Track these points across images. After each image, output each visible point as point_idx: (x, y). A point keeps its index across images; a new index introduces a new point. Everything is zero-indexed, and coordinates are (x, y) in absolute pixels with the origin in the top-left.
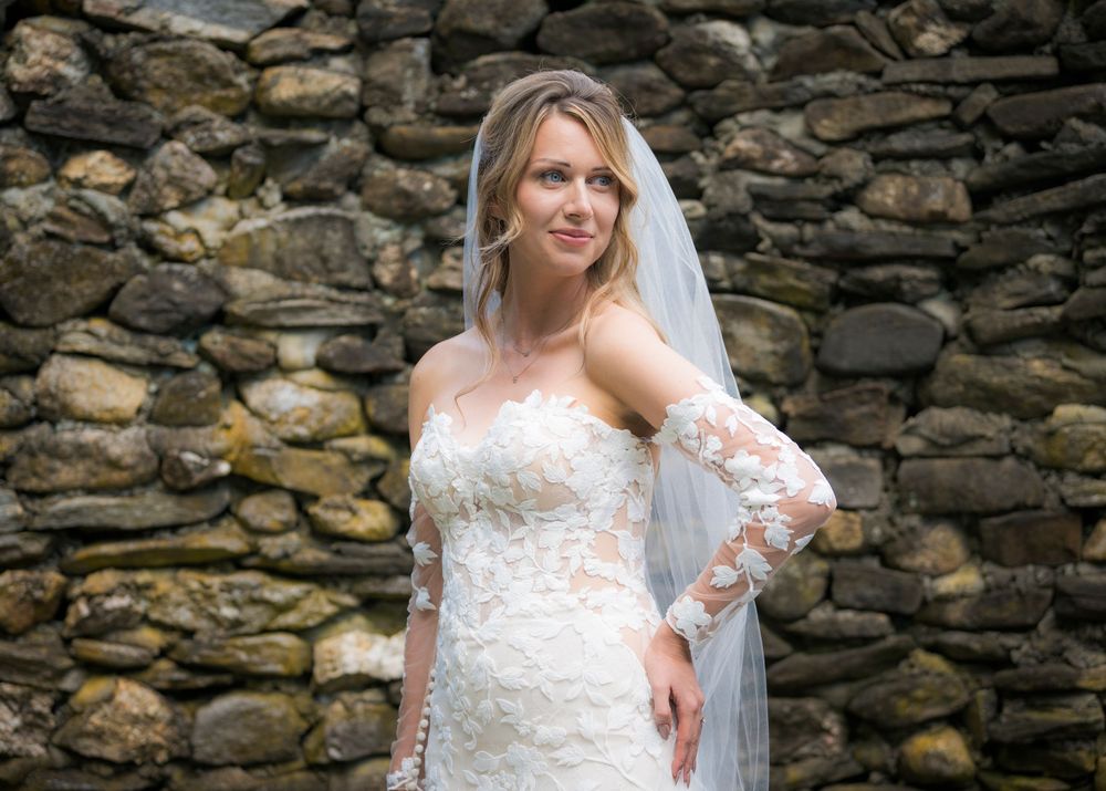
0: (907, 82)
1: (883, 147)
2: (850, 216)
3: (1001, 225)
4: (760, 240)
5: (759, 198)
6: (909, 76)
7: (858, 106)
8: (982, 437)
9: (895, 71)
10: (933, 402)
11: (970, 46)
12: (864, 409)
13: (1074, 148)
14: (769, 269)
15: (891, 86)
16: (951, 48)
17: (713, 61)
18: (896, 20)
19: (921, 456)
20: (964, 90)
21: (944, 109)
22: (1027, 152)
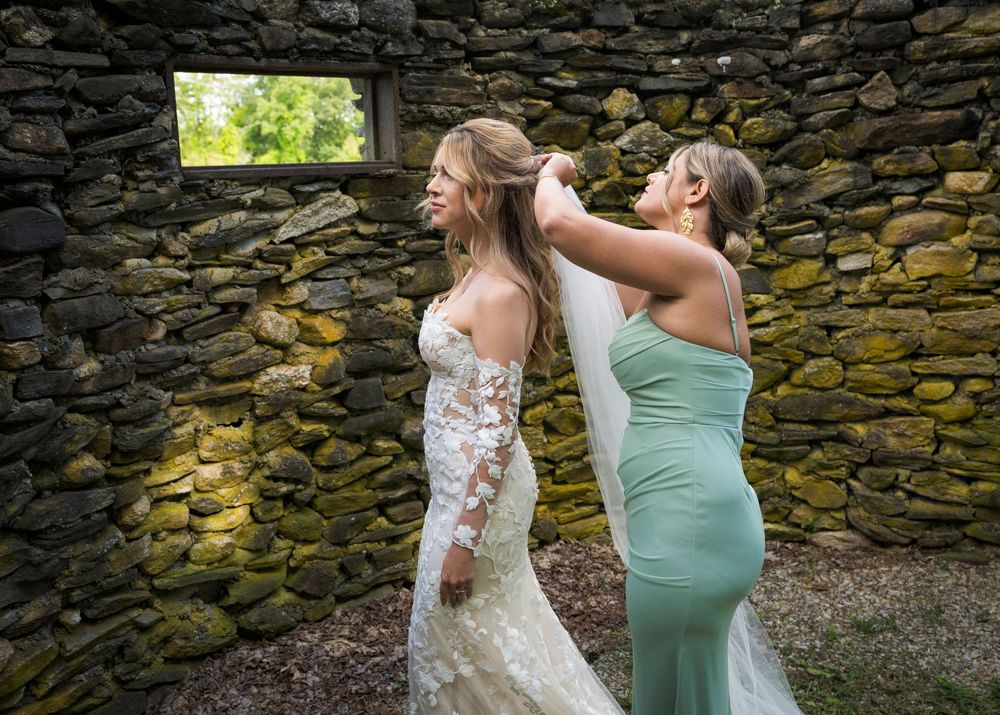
0: (26, 63)
1: (18, 105)
3: (91, 156)
6: (26, 58)
8: (97, 283)
9: (13, 54)
10: (61, 266)
11: (57, 43)
12: (32, 275)
13: (131, 113)
15: (12, 64)
16: (46, 42)
18: (7, 19)
19: (62, 299)
20: (60, 72)
21: (49, 82)
22: (99, 113)
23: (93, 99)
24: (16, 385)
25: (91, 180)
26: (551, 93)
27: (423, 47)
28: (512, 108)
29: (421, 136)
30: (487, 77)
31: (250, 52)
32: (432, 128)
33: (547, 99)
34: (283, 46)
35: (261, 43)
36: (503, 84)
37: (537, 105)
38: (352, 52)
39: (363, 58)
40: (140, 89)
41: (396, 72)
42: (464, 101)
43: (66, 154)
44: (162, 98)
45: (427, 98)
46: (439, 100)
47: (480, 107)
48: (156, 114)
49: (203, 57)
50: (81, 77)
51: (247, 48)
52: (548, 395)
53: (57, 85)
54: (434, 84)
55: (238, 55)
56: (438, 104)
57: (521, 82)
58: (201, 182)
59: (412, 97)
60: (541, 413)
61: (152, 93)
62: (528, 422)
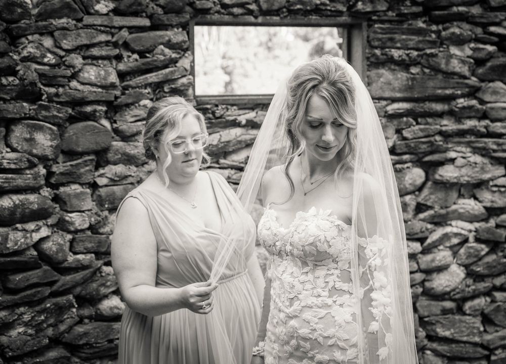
0: (95, 25)
1: (88, 53)
2: (74, 84)
3: (133, 88)
4: (43, 95)
5: (41, 75)
6: (96, 23)
7: (79, 35)
8: (130, 176)
9: (88, 20)
10: (108, 163)
11: (116, 12)
12: (87, 168)
13: (162, 58)
14: (47, 108)
15: (87, 26)
16: (110, 11)
17: (19, 10)
19: (106, 186)
20: (117, 30)
21: (109, 38)
22: (140, 58)
23: (137, 48)
24: (72, 242)
25: (132, 104)
26: (496, 39)
27: (387, 5)
28: (462, 50)
29: (383, 74)
30: (440, 27)
31: (250, 12)
32: (393, 67)
33: (492, 44)
34: (275, 7)
35: (259, 6)
36: (453, 33)
37: (483, 49)
38: (330, 10)
39: (338, 14)
40: (169, 41)
41: (365, 24)
42: (421, 46)
43: (117, 86)
44: (185, 47)
45: (389, 44)
46: (399, 45)
47: (433, 51)
48: (180, 58)
49: (216, 17)
50: (130, 33)
51: (249, 9)
52: (486, 290)
53: (114, 40)
54: (395, 33)
55: (242, 14)
56: (399, 48)
57: (471, 31)
58: (209, 106)
59: (376, 44)
60: (479, 305)
61: (177, 43)
62: (468, 312)
